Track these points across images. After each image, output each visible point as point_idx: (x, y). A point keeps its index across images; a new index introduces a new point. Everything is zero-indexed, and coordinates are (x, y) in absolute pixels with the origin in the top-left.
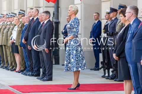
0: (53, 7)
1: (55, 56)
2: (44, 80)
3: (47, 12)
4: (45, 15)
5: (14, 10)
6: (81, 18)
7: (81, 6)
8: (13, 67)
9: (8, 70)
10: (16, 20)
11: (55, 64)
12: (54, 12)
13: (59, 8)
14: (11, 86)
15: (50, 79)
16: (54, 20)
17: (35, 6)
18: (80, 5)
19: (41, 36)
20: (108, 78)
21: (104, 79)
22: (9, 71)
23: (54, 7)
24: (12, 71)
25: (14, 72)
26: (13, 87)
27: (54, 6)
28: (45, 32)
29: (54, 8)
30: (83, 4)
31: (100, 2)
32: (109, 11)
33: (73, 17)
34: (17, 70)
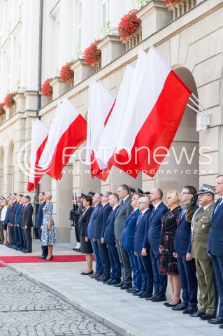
2: (25, 252)
3: (28, 197)
4: (26, 199)
6: (56, 201)
11: (36, 238)
15: (30, 251)
17: (21, 191)
18: (56, 191)
19: (23, 216)
20: (76, 250)
21: (74, 251)
28: (26, 213)
29: (35, 193)
31: (72, 188)
32: (80, 196)
33: (48, 202)
34: (4, 243)
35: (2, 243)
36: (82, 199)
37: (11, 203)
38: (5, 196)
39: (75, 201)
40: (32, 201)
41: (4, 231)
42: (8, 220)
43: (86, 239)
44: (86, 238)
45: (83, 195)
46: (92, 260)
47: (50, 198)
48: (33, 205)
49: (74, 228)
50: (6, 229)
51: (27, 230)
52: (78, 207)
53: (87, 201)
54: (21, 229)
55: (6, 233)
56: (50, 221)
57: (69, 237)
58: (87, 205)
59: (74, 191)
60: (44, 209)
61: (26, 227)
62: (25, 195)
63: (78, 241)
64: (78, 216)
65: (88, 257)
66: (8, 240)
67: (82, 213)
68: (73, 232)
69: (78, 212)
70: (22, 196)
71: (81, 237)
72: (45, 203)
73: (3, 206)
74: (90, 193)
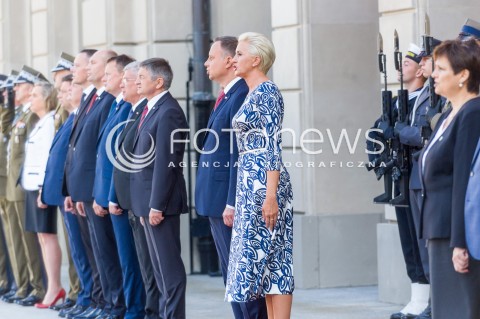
0: (187, 41)
1: (201, 240)
5: (33, 57)
6: (301, 81)
7: (299, 32)
8: (29, 289)
9: (11, 301)
11: (203, 272)
12: (191, 60)
16: (192, 94)
17: (114, 41)
18: (294, 29)
23: (191, 41)
24: (25, 304)
27: (190, 37)
29: (190, 45)
30: (304, 26)
31: (375, 15)
32: (418, 49)
33: (255, 83)
34: (48, 299)
35: (37, 301)
37: (70, 98)
38: (42, 66)
39: (392, 75)
40: (178, 89)
41: (42, 238)
42: (60, 180)
43: (459, 258)
44: (457, 253)
47: (266, 63)
48: (183, 104)
49: (390, 211)
50: (50, 229)
51: (158, 228)
52: (407, 103)
53: (457, 68)
54: (129, 227)
55: (55, 250)
56: (271, 177)
57: (372, 262)
58: (455, 89)
59: (387, 28)
60: (240, 118)
61: (155, 215)
62: (140, 54)
63: (417, 274)
64: (410, 150)
66: (67, 285)
67: (428, 132)
68: (388, 234)
69: (408, 131)
70: (125, 60)
71: (429, 248)
72: (241, 89)
73: (35, 118)
74: (469, 30)
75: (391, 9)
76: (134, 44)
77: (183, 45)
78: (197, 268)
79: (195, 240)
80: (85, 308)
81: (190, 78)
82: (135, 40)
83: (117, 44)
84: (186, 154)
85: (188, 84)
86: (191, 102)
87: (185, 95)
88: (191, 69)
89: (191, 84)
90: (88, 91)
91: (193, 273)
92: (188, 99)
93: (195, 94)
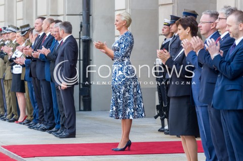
0: (80, 15)
1: (84, 97)
2: (61, 137)
5: (17, 20)
8: (13, 115)
9: (5, 120)
10: (18, 37)
11: (85, 110)
12: (81, 23)
13: (91, 17)
14: (5, 147)
15: (72, 135)
16: (81, 37)
21: (162, 135)
22: (6, 122)
23: (82, 15)
24: (10, 121)
25: (14, 124)
26: (9, 148)
27: (82, 13)
29: (81, 16)
30: (128, 10)
31: (158, 5)
34: (20, 120)
35: (16, 120)
36: (173, 27)
40: (76, 33)
45: (174, 19)
46: (197, 150)
53: (185, 27)
65: (187, 143)
75: (164, 3)
76: (58, 16)
77: (78, 16)
78: (82, 108)
79: (82, 97)
80: (36, 124)
81: (81, 31)
82: (59, 14)
83: (51, 15)
84: (78, 62)
85: (80, 32)
86: (81, 40)
87: (79, 37)
88: (81, 27)
89: (81, 32)
90: (41, 34)
91: (80, 110)
92: (80, 39)
93: (83, 37)
